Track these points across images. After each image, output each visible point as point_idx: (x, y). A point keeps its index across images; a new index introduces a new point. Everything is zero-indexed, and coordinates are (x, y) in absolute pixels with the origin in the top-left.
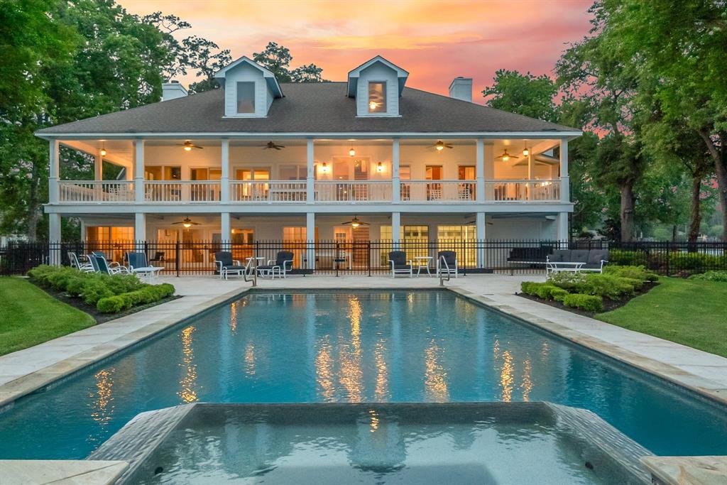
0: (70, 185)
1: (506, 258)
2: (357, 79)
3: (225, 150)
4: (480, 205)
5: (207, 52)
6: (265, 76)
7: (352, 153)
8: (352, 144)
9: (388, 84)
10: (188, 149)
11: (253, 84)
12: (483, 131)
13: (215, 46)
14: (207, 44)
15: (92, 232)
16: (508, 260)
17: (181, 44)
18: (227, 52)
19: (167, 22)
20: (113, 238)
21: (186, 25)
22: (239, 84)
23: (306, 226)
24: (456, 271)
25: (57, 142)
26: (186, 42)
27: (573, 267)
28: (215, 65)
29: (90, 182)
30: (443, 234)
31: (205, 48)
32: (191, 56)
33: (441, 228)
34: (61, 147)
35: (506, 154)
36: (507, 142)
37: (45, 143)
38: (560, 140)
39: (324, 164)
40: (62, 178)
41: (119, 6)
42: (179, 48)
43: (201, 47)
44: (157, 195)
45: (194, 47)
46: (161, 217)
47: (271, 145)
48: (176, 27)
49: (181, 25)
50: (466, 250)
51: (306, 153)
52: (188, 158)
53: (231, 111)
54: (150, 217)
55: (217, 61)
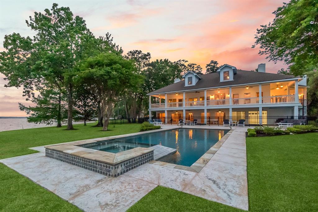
0: (154, 105)
1: (274, 122)
2: (220, 72)
3: (184, 94)
4: (260, 105)
5: (194, 67)
6: (194, 75)
7: (219, 92)
8: (219, 89)
9: (229, 71)
10: (177, 95)
11: (192, 77)
12: (261, 82)
13: (196, 65)
14: (194, 64)
15: (159, 114)
16: (275, 122)
17: (187, 66)
18: (199, 66)
19: (182, 62)
20: (163, 116)
21: (187, 61)
22: (188, 78)
23: (204, 112)
24: (244, 125)
25: (150, 96)
26: (188, 65)
27: (287, 125)
28: (196, 70)
29: (158, 104)
30: (250, 114)
31: (193, 66)
32: (190, 68)
33: (249, 112)
34: (151, 97)
35: (278, 87)
36: (278, 83)
37: (148, 96)
38: (295, 81)
39: (212, 96)
40: (152, 103)
41: (169, 61)
42: (186, 67)
43: (192, 66)
44: (171, 106)
45: (190, 66)
46: (172, 111)
47: (196, 92)
48: (184, 62)
49: (186, 62)
50: (258, 119)
51: (204, 93)
52: (177, 97)
53: (187, 85)
54: (168, 111)
55: (196, 68)
